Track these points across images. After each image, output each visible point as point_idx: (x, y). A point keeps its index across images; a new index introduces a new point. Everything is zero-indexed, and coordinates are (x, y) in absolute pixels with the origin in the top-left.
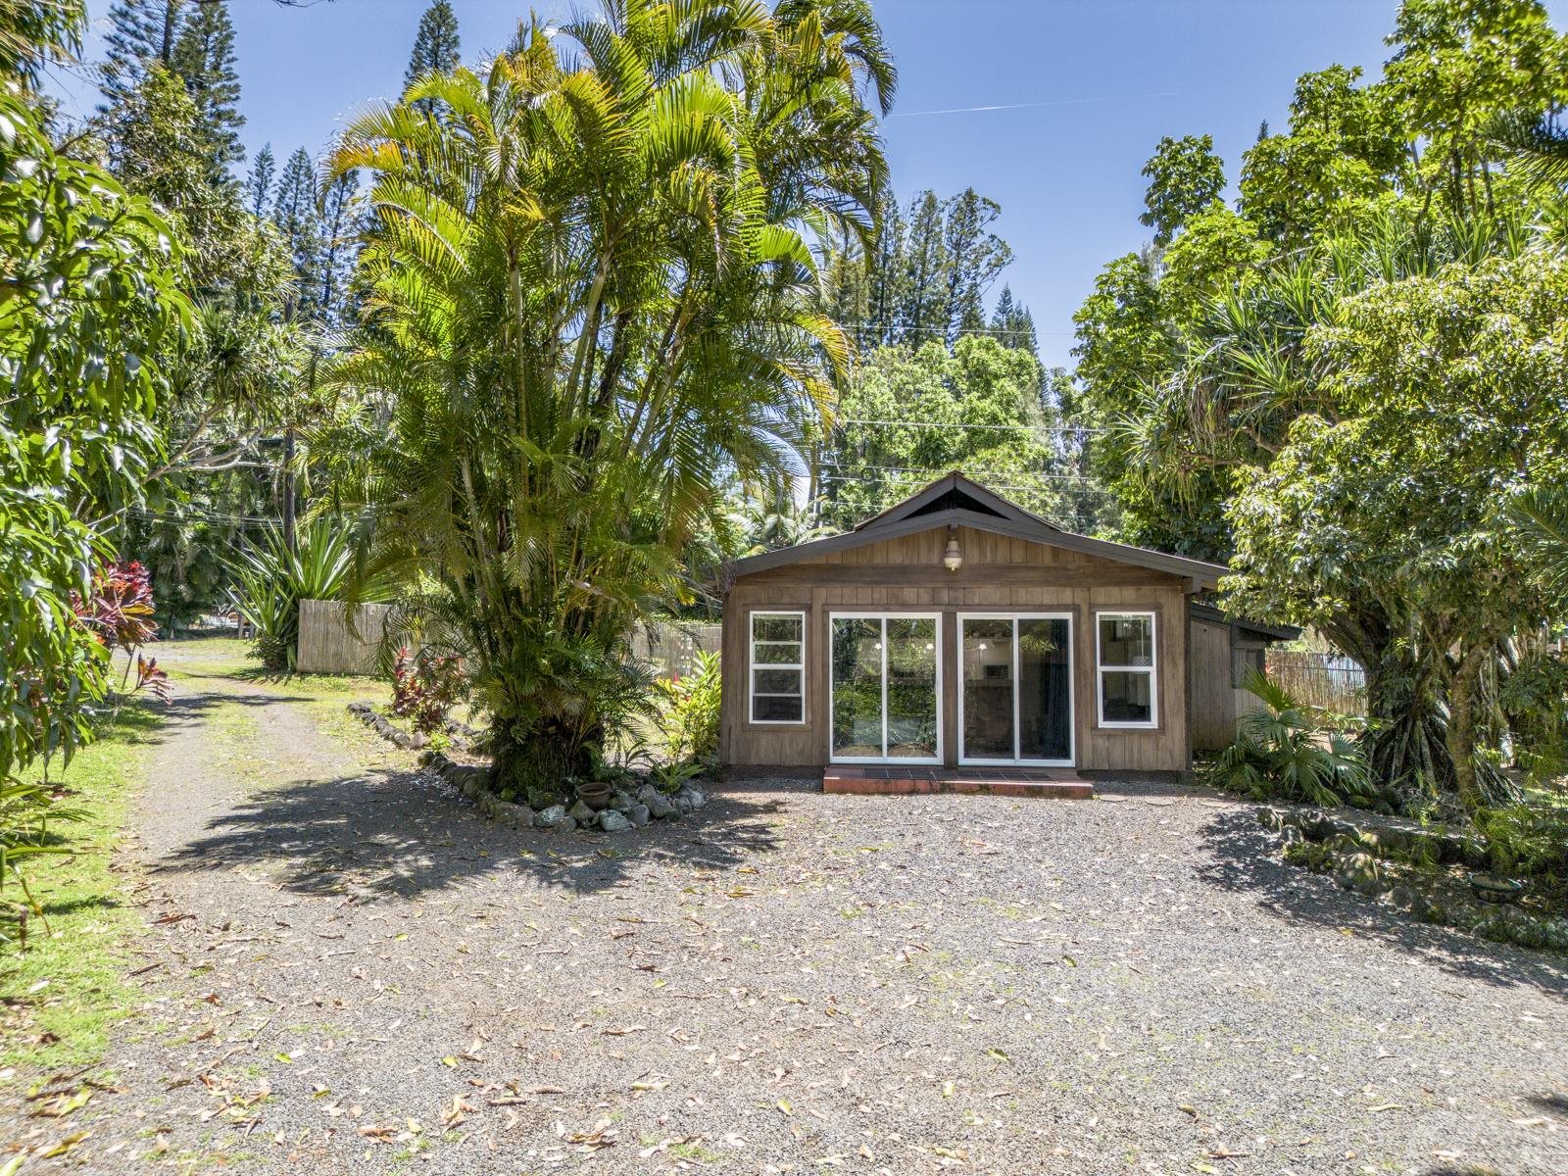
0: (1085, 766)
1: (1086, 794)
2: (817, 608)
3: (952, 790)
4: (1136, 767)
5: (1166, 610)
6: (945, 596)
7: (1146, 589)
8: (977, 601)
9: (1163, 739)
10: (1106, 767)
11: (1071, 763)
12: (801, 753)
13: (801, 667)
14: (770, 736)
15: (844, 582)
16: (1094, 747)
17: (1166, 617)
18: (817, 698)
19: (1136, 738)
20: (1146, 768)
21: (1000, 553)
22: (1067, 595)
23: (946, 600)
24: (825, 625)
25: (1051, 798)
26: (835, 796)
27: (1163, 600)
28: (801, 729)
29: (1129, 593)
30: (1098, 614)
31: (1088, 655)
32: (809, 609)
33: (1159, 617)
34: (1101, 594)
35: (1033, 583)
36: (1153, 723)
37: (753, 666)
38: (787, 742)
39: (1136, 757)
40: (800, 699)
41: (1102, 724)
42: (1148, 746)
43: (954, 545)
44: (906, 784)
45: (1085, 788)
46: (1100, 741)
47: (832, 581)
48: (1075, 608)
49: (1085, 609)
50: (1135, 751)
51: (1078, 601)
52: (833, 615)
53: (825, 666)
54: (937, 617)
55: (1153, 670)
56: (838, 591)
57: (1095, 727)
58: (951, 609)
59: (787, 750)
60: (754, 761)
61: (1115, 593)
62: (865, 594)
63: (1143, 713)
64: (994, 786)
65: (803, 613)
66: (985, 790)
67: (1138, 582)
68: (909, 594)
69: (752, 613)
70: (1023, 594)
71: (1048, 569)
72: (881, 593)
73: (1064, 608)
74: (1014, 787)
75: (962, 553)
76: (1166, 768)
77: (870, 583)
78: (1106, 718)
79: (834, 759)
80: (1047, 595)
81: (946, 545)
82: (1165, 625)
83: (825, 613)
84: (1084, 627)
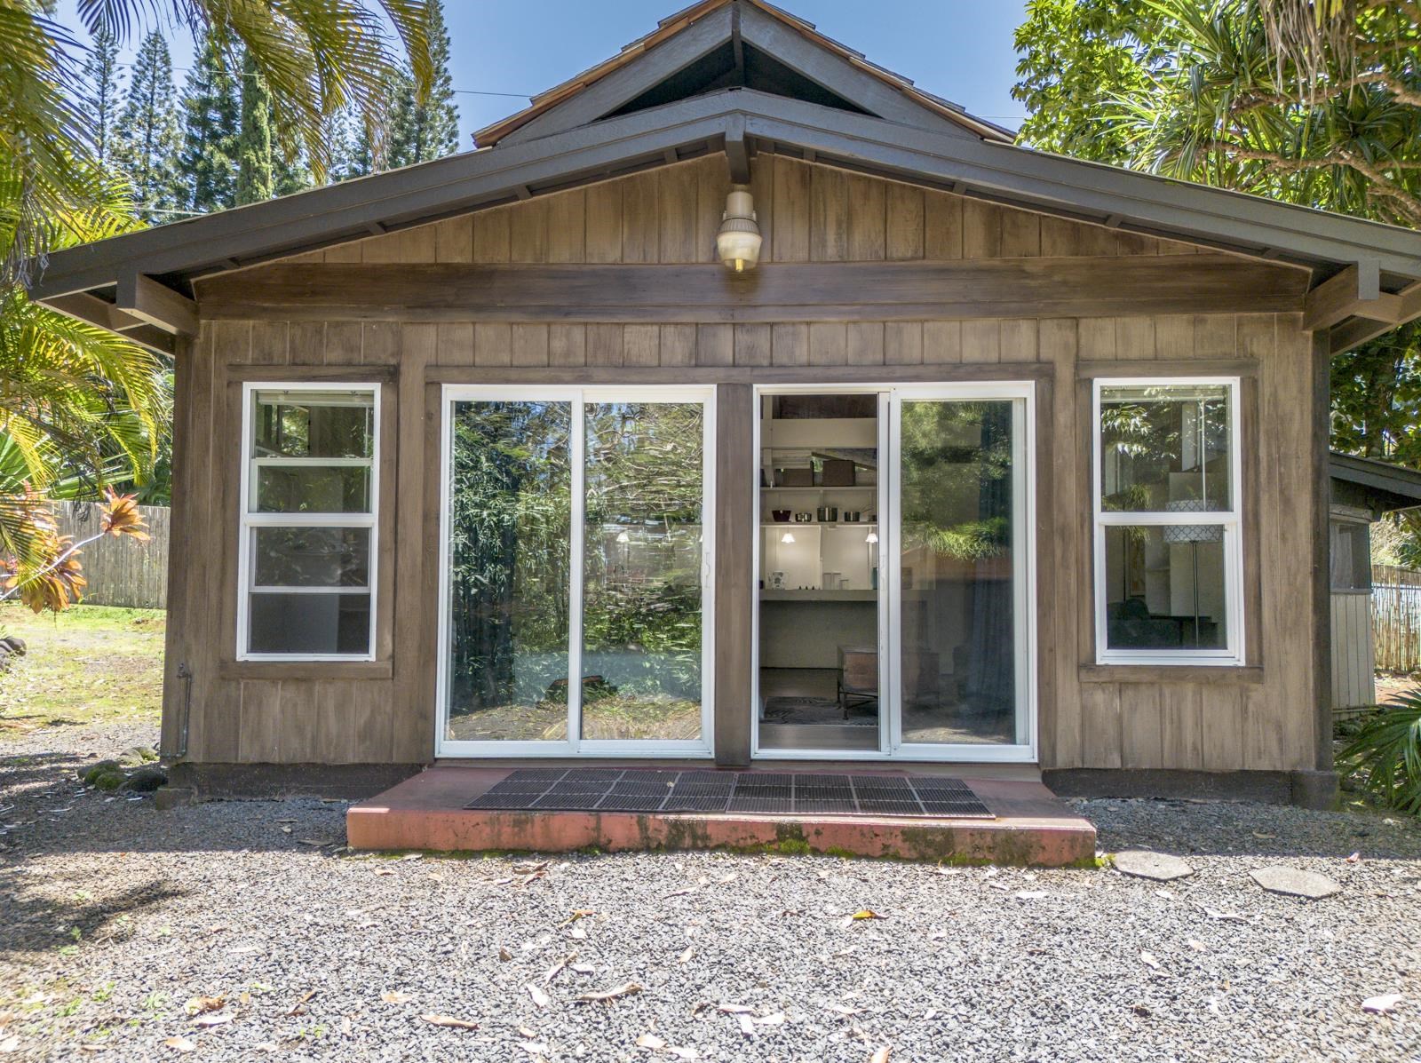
0: (1062, 761)
1: (1076, 855)
2: (412, 377)
3: (699, 841)
4: (1189, 764)
5: (1267, 374)
6: (724, 344)
7: (1216, 320)
8: (802, 354)
9: (1257, 694)
10: (1115, 762)
11: (1024, 751)
12: (366, 734)
13: (370, 520)
14: (291, 692)
15: (479, 308)
16: (1086, 713)
17: (1266, 390)
18: (409, 597)
19: (1189, 689)
20: (1215, 765)
21: (858, 238)
22: (1022, 341)
23: (727, 354)
24: (432, 418)
25: (978, 864)
26: (372, 861)
27: (1258, 347)
28: (367, 675)
29: (1174, 331)
30: (1099, 383)
31: (1071, 484)
32: (391, 376)
33: (1251, 389)
34: (1103, 336)
35: (939, 308)
36: (1235, 651)
37: (250, 519)
38: (330, 705)
39: (1189, 737)
40: (368, 596)
41: (1106, 656)
42: (1219, 711)
43: (740, 202)
44: (571, 826)
45: (1073, 836)
46: (1099, 697)
47: (450, 306)
48: (1042, 372)
49: (1065, 373)
50: (1189, 721)
51: (1046, 354)
52: (453, 393)
53: (430, 517)
54: (704, 395)
55: (1232, 521)
56: (463, 333)
57: (1087, 664)
58: (738, 376)
59: (332, 724)
60: (247, 753)
61: (1141, 332)
62: (530, 340)
63: (1207, 630)
64: (819, 830)
65: (376, 387)
66: (792, 841)
67: (1198, 302)
68: (639, 340)
69: (248, 388)
70: (912, 340)
71: (979, 272)
72: (570, 338)
73: (1015, 370)
74: (874, 832)
75: (762, 222)
76: (1265, 765)
77: (545, 310)
78: (1115, 641)
79: (448, 746)
80: (974, 339)
81: (722, 205)
82: (1265, 410)
83: (433, 386)
84: (1063, 418)
